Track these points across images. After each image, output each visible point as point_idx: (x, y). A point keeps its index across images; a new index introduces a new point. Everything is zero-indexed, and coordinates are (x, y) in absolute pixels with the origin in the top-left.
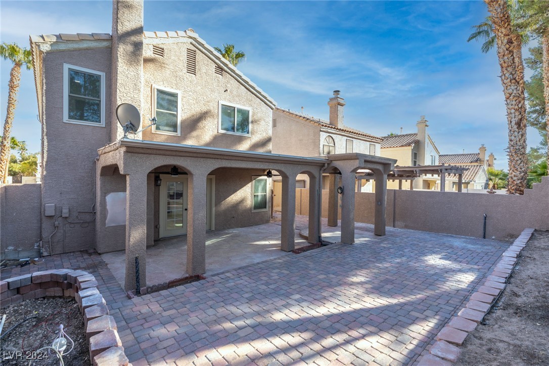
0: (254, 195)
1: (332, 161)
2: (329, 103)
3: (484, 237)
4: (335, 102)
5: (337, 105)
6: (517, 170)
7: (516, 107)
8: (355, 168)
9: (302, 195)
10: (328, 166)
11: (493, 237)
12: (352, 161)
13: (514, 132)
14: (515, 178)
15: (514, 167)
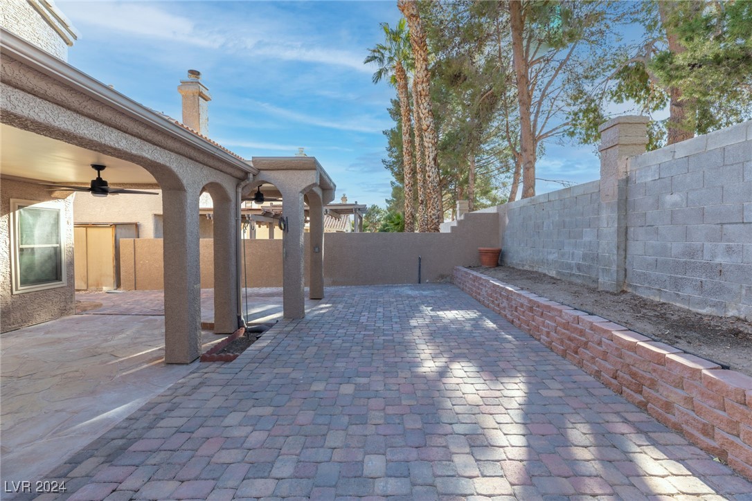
0: (22, 250)
1: (260, 170)
2: (179, 88)
3: (419, 283)
4: (192, 89)
5: (197, 95)
6: (435, 208)
7: (433, 141)
8: (308, 184)
9: (138, 250)
10: (254, 179)
11: (427, 281)
12: (303, 172)
13: (432, 167)
14: (434, 217)
15: (433, 205)
